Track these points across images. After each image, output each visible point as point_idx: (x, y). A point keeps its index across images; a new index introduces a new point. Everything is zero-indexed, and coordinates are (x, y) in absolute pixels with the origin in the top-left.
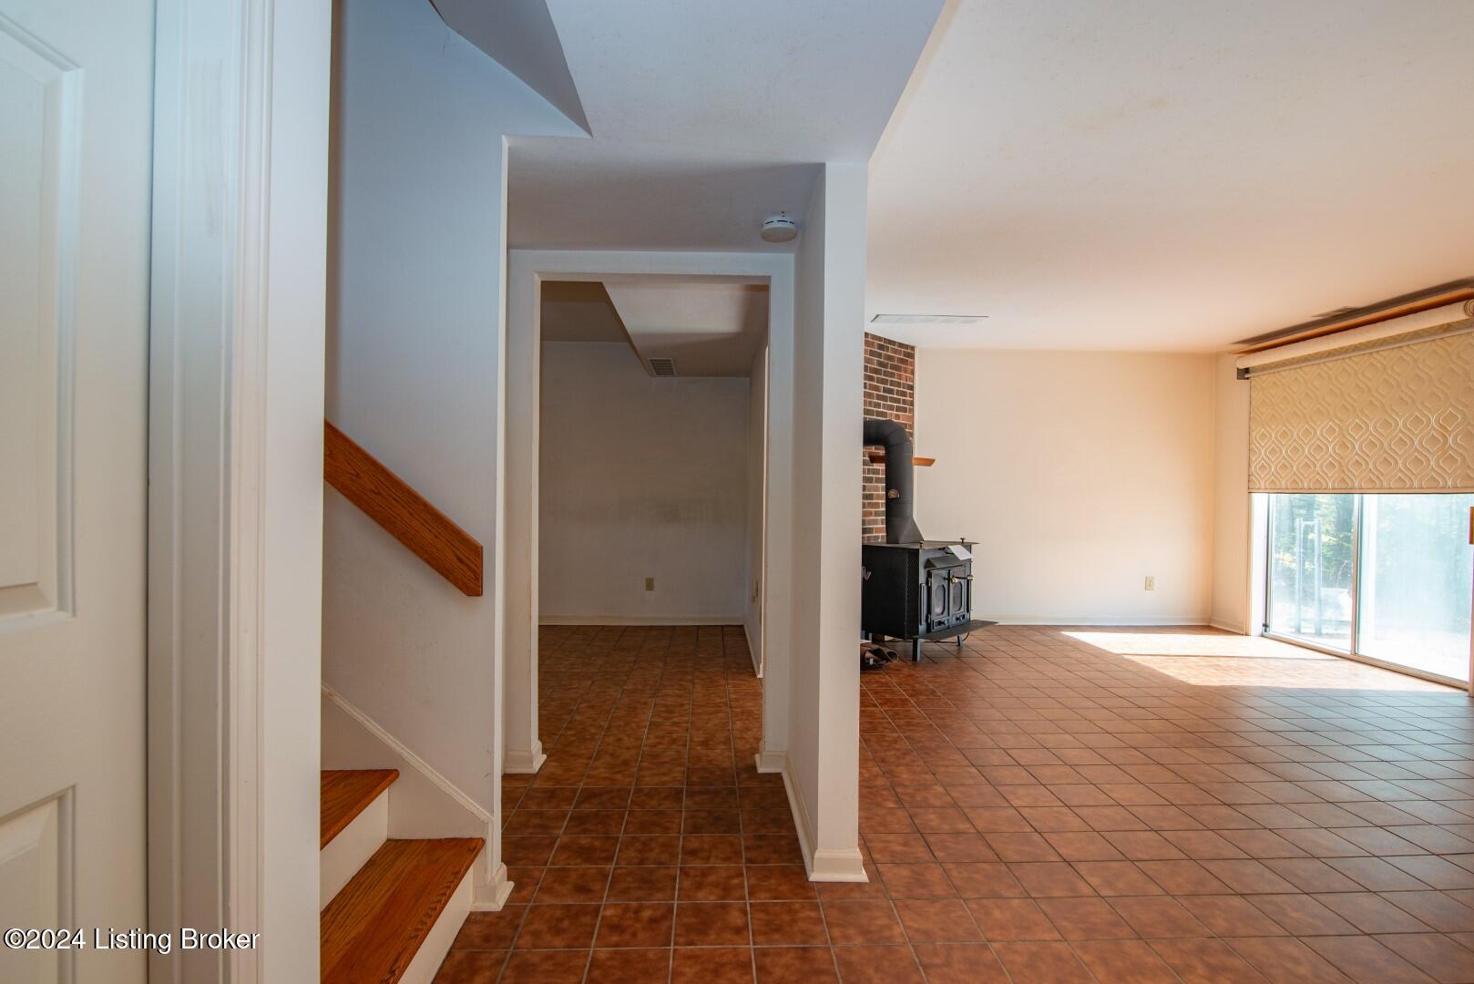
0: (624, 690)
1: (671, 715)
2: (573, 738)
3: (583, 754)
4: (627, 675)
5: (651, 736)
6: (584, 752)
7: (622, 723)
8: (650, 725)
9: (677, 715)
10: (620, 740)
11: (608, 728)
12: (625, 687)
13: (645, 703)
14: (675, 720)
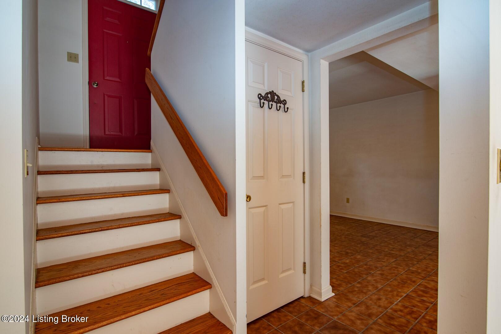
0: (409, 270)
1: (425, 295)
2: (356, 289)
3: (352, 300)
4: (418, 262)
5: (400, 304)
6: (355, 299)
7: (389, 289)
8: (405, 297)
9: (428, 295)
10: (379, 299)
11: (380, 290)
12: (411, 268)
13: (414, 282)
14: (425, 299)
